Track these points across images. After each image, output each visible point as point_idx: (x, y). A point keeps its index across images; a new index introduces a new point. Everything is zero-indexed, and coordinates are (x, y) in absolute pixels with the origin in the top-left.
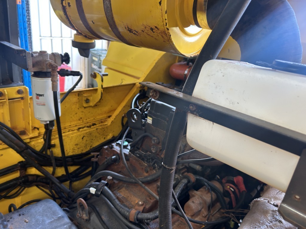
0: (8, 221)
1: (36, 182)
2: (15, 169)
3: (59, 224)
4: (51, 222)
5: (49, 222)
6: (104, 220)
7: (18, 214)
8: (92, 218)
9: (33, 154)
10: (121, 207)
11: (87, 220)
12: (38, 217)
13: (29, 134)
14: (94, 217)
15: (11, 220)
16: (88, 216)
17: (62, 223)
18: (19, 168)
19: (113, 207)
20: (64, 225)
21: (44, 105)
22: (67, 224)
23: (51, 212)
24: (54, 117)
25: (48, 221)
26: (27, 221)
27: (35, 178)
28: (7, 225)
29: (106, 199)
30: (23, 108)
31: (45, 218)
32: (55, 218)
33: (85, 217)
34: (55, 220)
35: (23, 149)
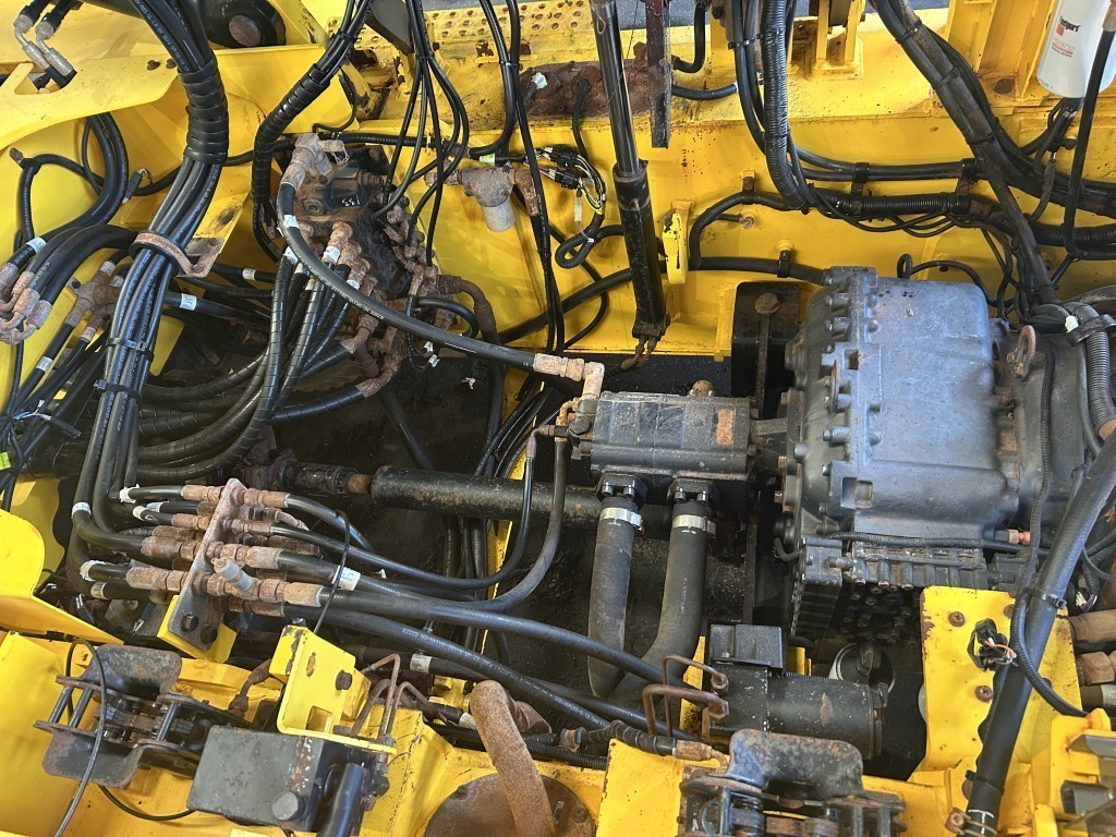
0: (881, 295)
1: (983, 221)
2: (950, 175)
3: (963, 353)
4: (953, 339)
5: (947, 337)
6: (1053, 398)
7: (903, 290)
8: (1033, 379)
9: (1003, 155)
10: (1103, 398)
11: (1019, 377)
12: (934, 316)
13: (1017, 94)
14: (1038, 379)
15: (886, 295)
16: (1027, 372)
17: (972, 353)
18: (960, 175)
19: (1085, 386)
20: (972, 359)
21: (1069, 54)
22: (980, 359)
23: (964, 320)
24: (1081, 92)
25: (946, 334)
26: (912, 313)
27: (987, 209)
28: (875, 303)
29: (1084, 360)
30: (1034, 15)
31: (945, 326)
32: (964, 334)
33: (1020, 369)
34: (960, 338)
35: (981, 138)
